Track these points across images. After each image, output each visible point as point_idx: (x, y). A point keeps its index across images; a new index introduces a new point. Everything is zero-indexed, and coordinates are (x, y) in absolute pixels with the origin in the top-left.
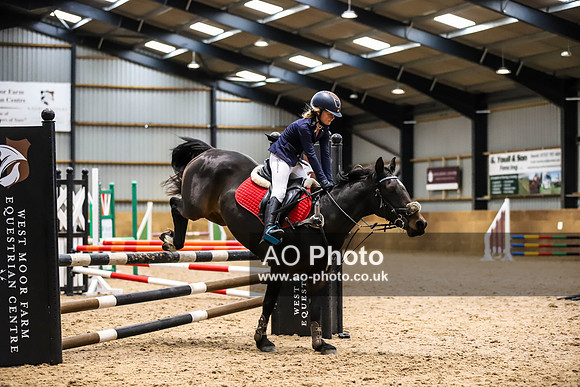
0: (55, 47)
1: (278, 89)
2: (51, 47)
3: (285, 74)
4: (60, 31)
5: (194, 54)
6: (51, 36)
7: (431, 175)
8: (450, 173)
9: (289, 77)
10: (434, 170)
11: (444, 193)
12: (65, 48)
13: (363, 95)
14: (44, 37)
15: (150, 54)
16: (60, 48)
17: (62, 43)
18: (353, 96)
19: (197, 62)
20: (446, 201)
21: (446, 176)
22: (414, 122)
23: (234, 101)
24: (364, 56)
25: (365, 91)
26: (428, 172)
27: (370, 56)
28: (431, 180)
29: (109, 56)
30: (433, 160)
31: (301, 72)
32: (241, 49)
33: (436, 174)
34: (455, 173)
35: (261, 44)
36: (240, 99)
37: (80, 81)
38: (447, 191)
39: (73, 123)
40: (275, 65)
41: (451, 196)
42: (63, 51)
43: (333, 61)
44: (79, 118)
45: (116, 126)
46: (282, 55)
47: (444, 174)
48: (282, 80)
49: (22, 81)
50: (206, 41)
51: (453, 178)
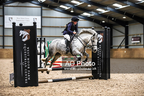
0: (37, 7)
1: (93, 17)
2: (36, 7)
3: (95, 14)
4: (38, 3)
5: (72, 8)
6: (36, 4)
7: (133, 39)
8: (138, 38)
9: (96, 14)
10: (133, 38)
11: (136, 43)
12: (39, 7)
13: (115, 19)
14: (34, 5)
15: (61, 9)
16: (38, 7)
17: (39, 6)
18: (113, 19)
19: (73, 11)
20: (137, 45)
21: (137, 39)
22: (128, 25)
23: (82, 20)
24: (116, 9)
25: (116, 17)
26: (132, 38)
27: (117, 9)
28: (133, 40)
29: (51, 9)
30: (133, 35)
31: (99, 13)
32: (84, 7)
33: (134, 39)
34: (139, 38)
35: (89, 6)
36: (84, 20)
37: (43, 16)
38: (137, 43)
39: (42, 26)
40: (93, 11)
41: (138, 44)
42: (39, 8)
43: (108, 10)
44: (43, 25)
45: (52, 27)
46: (95, 9)
47: (136, 38)
48: (95, 15)
49: (29, 16)
50: (75, 5)
51: (138, 40)
